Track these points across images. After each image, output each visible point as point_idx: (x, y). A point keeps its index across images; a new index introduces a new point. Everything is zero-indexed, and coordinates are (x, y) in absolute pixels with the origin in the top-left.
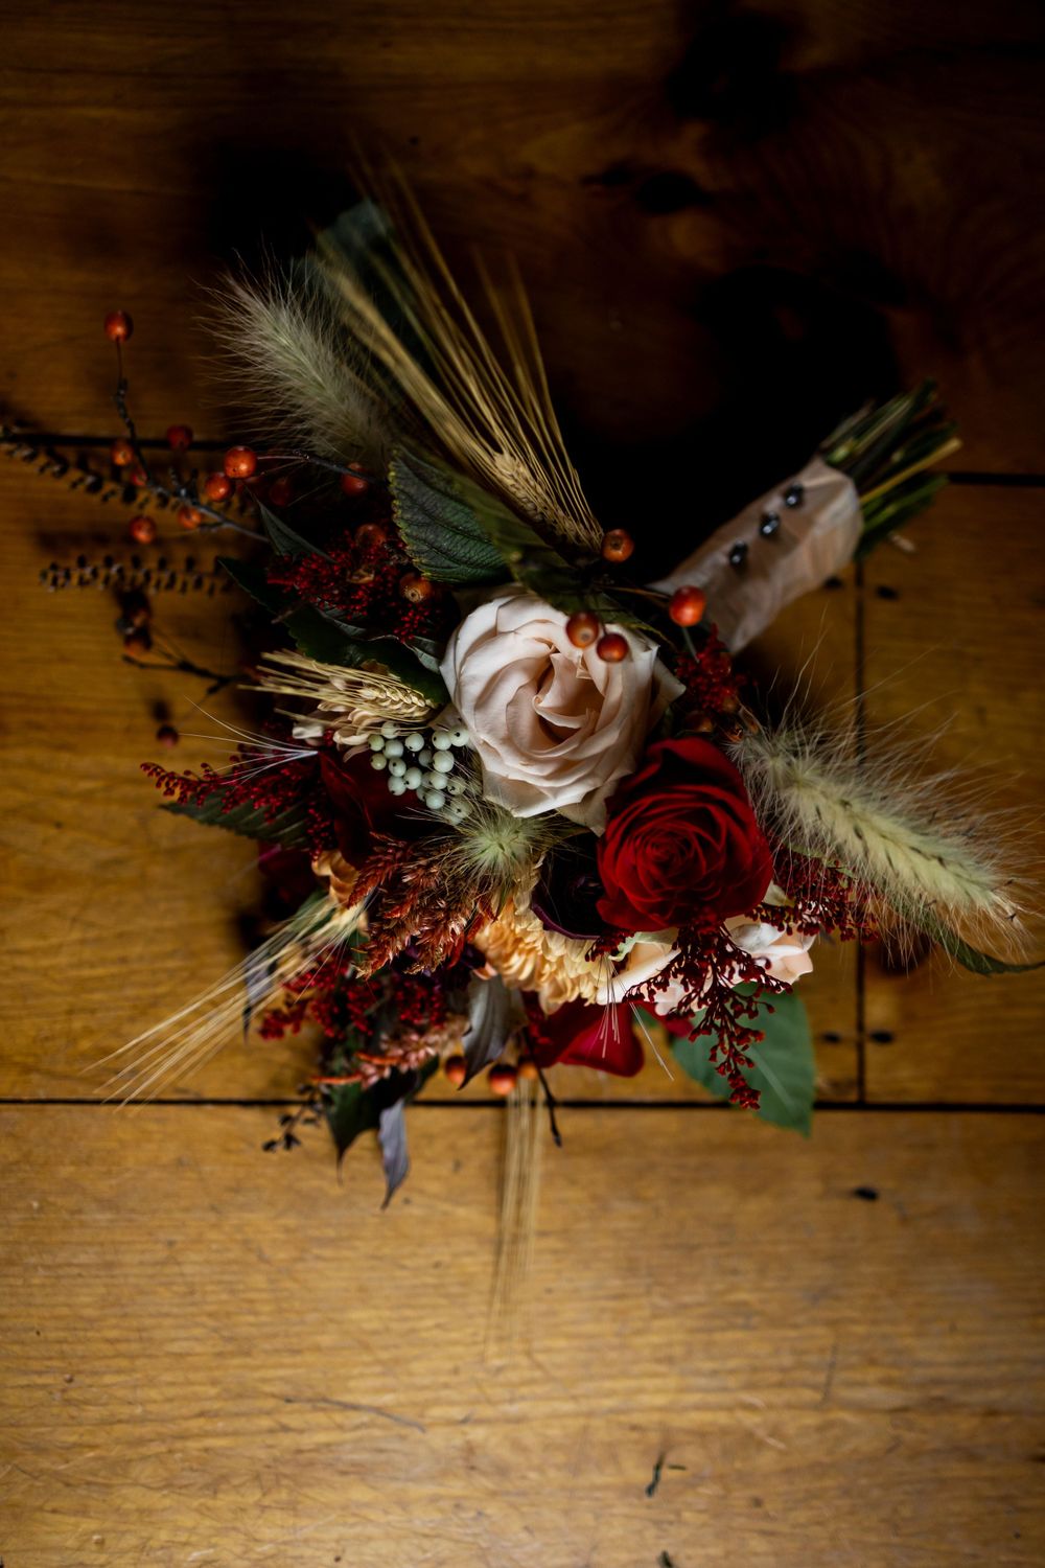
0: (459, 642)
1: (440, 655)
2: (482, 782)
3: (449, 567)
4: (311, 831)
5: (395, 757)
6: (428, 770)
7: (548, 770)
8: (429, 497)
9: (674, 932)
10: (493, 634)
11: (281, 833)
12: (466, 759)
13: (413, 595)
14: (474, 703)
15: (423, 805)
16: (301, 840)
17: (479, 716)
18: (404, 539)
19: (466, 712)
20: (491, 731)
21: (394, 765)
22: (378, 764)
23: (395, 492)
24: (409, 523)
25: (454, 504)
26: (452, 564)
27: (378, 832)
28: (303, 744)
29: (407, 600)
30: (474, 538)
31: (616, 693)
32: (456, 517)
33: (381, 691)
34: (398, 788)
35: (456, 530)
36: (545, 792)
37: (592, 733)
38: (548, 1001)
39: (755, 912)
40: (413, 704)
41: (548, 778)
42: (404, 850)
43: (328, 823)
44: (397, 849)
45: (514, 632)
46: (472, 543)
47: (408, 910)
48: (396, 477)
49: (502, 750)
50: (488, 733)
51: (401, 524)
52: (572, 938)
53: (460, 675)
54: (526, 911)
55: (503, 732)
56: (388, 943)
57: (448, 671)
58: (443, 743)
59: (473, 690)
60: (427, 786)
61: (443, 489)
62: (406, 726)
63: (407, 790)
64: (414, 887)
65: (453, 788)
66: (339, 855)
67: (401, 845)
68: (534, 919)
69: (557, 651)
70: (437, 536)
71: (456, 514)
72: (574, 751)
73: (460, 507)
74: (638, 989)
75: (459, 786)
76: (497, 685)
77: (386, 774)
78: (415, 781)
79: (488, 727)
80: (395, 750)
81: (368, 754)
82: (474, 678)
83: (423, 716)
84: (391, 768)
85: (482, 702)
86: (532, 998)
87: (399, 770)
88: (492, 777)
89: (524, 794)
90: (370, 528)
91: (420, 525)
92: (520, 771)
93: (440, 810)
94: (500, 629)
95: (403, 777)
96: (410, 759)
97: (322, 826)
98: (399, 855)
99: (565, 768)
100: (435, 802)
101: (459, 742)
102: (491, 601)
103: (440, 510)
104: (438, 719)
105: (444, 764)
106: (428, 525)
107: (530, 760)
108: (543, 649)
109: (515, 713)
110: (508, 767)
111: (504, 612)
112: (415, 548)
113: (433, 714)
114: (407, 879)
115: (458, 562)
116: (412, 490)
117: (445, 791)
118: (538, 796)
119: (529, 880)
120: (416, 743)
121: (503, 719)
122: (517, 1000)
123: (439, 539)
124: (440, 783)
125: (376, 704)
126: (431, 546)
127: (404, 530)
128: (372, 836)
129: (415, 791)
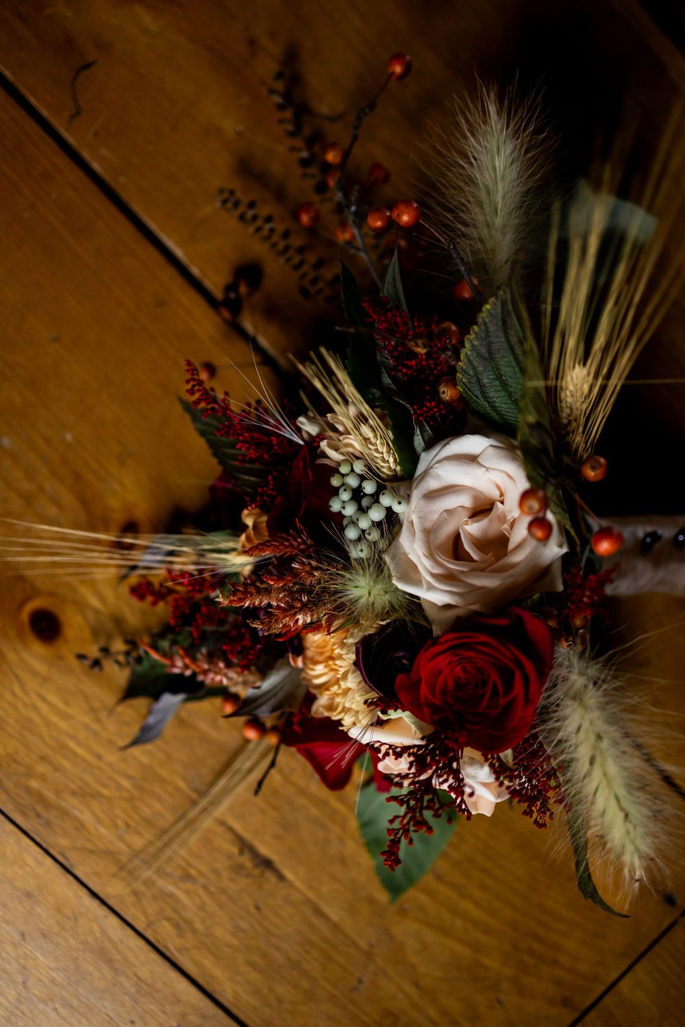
0: (448, 446)
1: (429, 446)
2: (390, 544)
3: (477, 397)
4: (260, 490)
5: (349, 486)
6: (363, 510)
7: (437, 571)
8: (499, 341)
9: (430, 730)
10: (472, 459)
11: (241, 476)
12: (392, 522)
13: (444, 392)
14: (425, 492)
15: (342, 529)
16: (249, 490)
17: (422, 502)
18: (462, 357)
19: (416, 494)
20: (422, 518)
21: (345, 490)
22: (335, 482)
23: (480, 320)
24: (474, 347)
25: (511, 358)
26: (480, 396)
27: (301, 523)
28: (299, 431)
29: (437, 393)
30: (507, 391)
31: (518, 557)
32: (507, 369)
33: (376, 436)
34: (335, 506)
35: (499, 377)
36: (424, 583)
37: (482, 570)
38: (320, 707)
39: (489, 756)
40: (388, 462)
41: (433, 575)
42: (308, 547)
43: (274, 493)
44: (304, 542)
45: (487, 469)
46: (503, 393)
47: (281, 585)
48: (488, 311)
49: (419, 535)
50: (419, 518)
51: (467, 345)
52: (366, 683)
53: (431, 468)
54: (352, 644)
55: (428, 525)
56: (252, 595)
57: (425, 459)
58: (386, 500)
59: (432, 484)
60: (354, 519)
61: (512, 343)
62: (372, 472)
63: (340, 512)
64: (296, 574)
65: (369, 534)
66: (264, 518)
67: (309, 542)
68: (353, 653)
69: (502, 503)
70: (485, 371)
71: (508, 367)
72: (462, 572)
73: (514, 364)
74: (381, 745)
75: (374, 536)
76: (448, 493)
77: (335, 492)
78: (350, 511)
79: (422, 514)
80: (353, 482)
81: (334, 470)
82: (438, 477)
83: (388, 475)
84: (341, 490)
85: (431, 496)
86: (311, 698)
87: (345, 496)
88: (399, 547)
89: (411, 572)
91: (479, 355)
92: (419, 557)
93: (351, 541)
94: (480, 460)
95: (344, 502)
96: (357, 494)
97: (270, 492)
98: (302, 547)
99: (448, 578)
100: (351, 534)
101: (397, 508)
102: (488, 437)
103: (500, 355)
104: (395, 485)
105: (376, 515)
106: (485, 359)
107: (431, 555)
108: (495, 494)
109: (446, 519)
110: (414, 548)
111: (491, 451)
112: (464, 367)
113: (395, 478)
114: (296, 566)
115: (486, 398)
116: (492, 328)
117: (363, 531)
118: (415, 580)
119: (370, 627)
120: (369, 488)
121: (435, 517)
122: (301, 693)
123: (485, 374)
124: (364, 524)
125: (366, 442)
126: (476, 374)
127: (466, 351)
128: (295, 522)
129: (344, 516)
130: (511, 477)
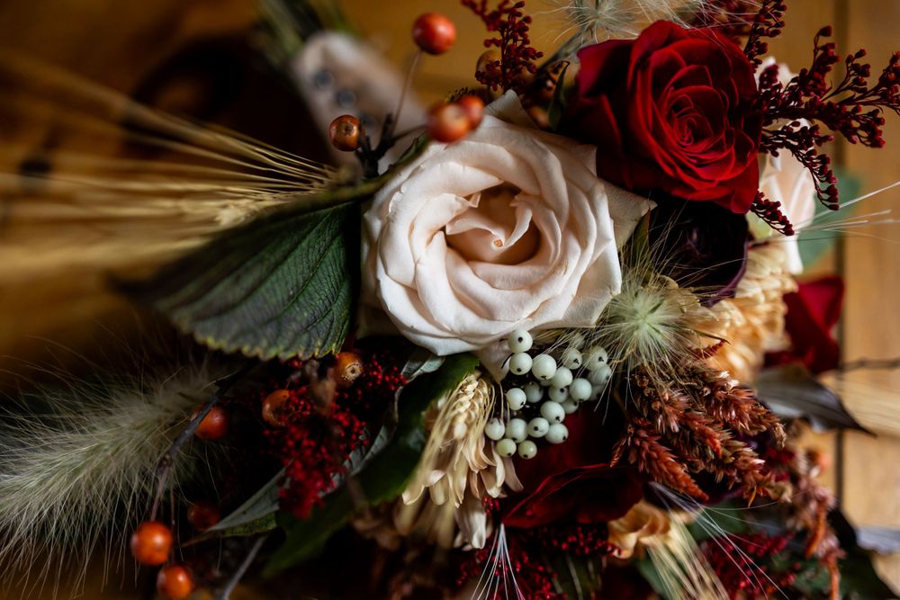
0: (415, 327)
1: (426, 353)
2: (572, 330)
3: (332, 322)
4: (587, 550)
5: (527, 429)
6: (547, 390)
7: (574, 245)
8: (248, 312)
9: (759, 155)
10: (414, 292)
11: (579, 589)
12: (549, 341)
13: (353, 371)
14: (486, 321)
15: (585, 405)
16: (591, 567)
17: (501, 316)
18: (291, 355)
19: (497, 329)
20: (521, 304)
21: (536, 429)
22: (531, 450)
23: (232, 348)
24: (272, 344)
25: (263, 289)
26: (329, 317)
27: (611, 458)
28: (491, 541)
29: (358, 379)
30: (305, 285)
31: (504, 156)
32: (279, 293)
33: (459, 414)
34: (560, 432)
35: (293, 299)
36: (598, 255)
37: (542, 201)
38: (774, 340)
39: (752, 62)
40: (470, 397)
41: (584, 245)
42: (637, 427)
43: (580, 529)
44: (636, 436)
45: (416, 263)
46: (310, 289)
47: (711, 430)
48: (217, 337)
49: (545, 294)
50: (523, 308)
51: (272, 353)
53: (452, 332)
54: (714, 311)
55: (524, 294)
56: (745, 461)
57: (445, 347)
58: (525, 363)
59: (471, 321)
60: (562, 397)
61: (243, 293)
62: (498, 410)
63: (564, 423)
64: (685, 421)
65: (576, 361)
66: (615, 524)
67: (631, 430)
69: (443, 229)
70: (295, 320)
71: (274, 291)
72: (559, 216)
73: (268, 284)
74: (823, 192)
75: (573, 354)
76: (470, 294)
77: (542, 443)
78: (556, 409)
79: (516, 308)
80: (519, 427)
81: (517, 460)
82: (458, 317)
83: (488, 386)
84: (538, 434)
85: (485, 311)
86: (770, 359)
87: (542, 424)
88: (572, 316)
89: (596, 280)
90: (268, 406)
91: (279, 334)
92: (570, 279)
93: (593, 385)
94: (409, 280)
95: (550, 424)
96: (531, 412)
97: (581, 536)
98: (643, 434)
99: (576, 228)
100: (584, 390)
101: (528, 342)
102: (378, 282)
103: (266, 306)
104: (493, 371)
105: (547, 365)
106: (280, 324)
107: (562, 263)
108: (440, 237)
109: (503, 280)
110: (564, 292)
111: (393, 270)
112: (303, 348)
113: (485, 375)
114: (675, 427)
115: (328, 311)
116: (235, 328)
117: (575, 373)
118: (600, 265)
119: (687, 300)
120: (517, 398)
121: (508, 293)
123: (299, 318)
124: (566, 377)
126: (305, 330)
127: (281, 352)
128: (615, 465)
129: (567, 415)
130: (412, 228)
